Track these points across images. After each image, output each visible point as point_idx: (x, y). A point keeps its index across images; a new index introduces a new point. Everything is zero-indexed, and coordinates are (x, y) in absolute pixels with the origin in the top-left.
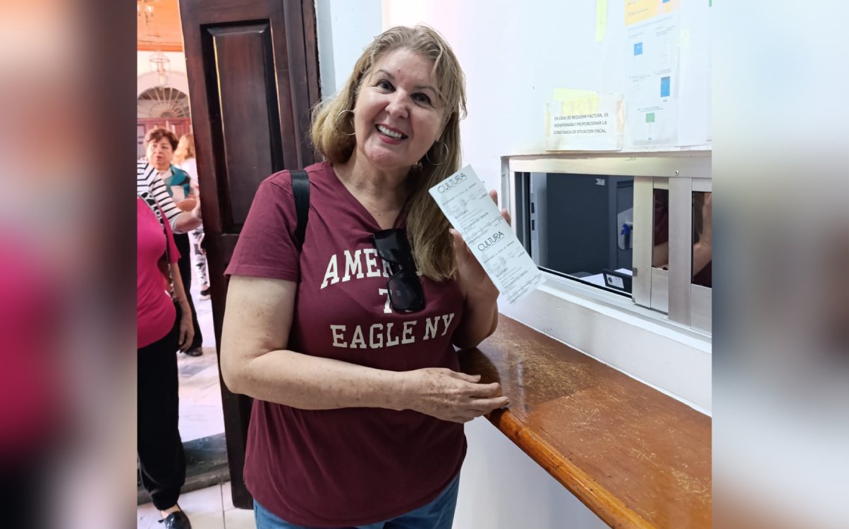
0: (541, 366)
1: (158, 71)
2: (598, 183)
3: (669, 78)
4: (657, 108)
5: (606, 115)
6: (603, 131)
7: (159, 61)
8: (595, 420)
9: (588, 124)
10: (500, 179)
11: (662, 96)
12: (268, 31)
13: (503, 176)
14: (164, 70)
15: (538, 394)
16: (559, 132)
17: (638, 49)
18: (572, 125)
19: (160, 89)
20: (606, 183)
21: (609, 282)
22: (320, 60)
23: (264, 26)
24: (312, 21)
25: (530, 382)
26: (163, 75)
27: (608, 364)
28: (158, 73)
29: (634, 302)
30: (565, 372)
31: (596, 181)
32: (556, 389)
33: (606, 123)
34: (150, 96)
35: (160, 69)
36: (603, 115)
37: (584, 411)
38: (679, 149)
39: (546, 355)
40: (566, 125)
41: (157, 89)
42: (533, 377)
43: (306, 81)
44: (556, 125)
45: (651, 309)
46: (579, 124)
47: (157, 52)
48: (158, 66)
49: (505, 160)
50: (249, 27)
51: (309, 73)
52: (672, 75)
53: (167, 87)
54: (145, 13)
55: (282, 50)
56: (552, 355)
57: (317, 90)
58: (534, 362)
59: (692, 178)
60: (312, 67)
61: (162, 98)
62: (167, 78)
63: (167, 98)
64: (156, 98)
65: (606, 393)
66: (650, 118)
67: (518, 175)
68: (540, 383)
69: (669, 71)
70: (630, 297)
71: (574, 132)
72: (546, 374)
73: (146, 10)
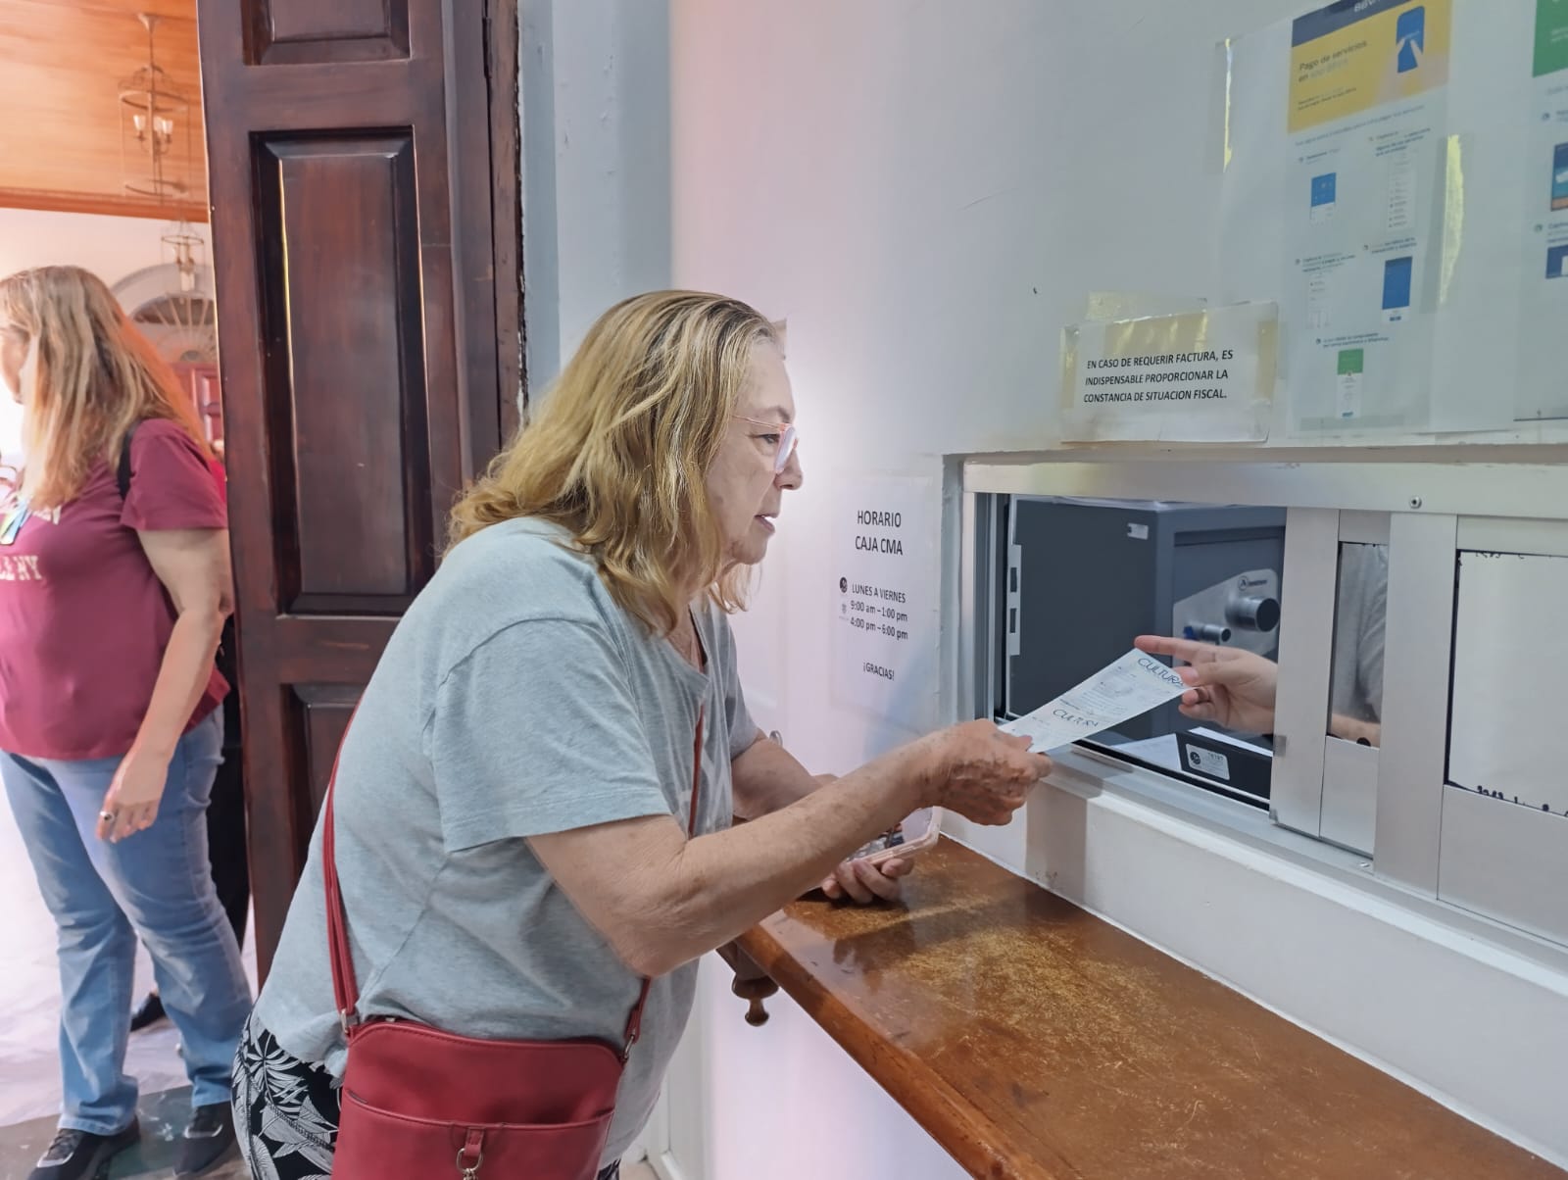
0: (1039, 971)
1: (179, 262)
2: (1133, 535)
3: (1408, 260)
4: (1373, 337)
5: (1228, 354)
6: (1217, 394)
7: (182, 240)
8: (1198, 1136)
9: (1176, 376)
10: (940, 508)
11: (1385, 306)
12: (407, 152)
13: (947, 501)
14: (191, 261)
15: (1040, 1053)
16: (1097, 398)
17: (1323, 190)
18: (1134, 380)
19: (182, 302)
20: (1152, 532)
21: (1191, 763)
22: (524, 233)
23: (400, 144)
24: (512, 143)
25: (1017, 1016)
26: (188, 271)
27: (1202, 970)
28: (177, 266)
29: (1276, 819)
30: (1104, 991)
31: (1130, 530)
32: (1085, 1039)
33: (1225, 374)
34: (159, 315)
35: (183, 259)
36: (1218, 355)
37: (1166, 1108)
38: (1431, 441)
39: (1050, 942)
40: (1117, 380)
41: (175, 300)
42: (1022, 1002)
43: (491, 277)
44: (1091, 382)
45: (1320, 840)
46: (1153, 378)
47: (178, 223)
48: (179, 252)
49: (955, 465)
50: (363, 145)
51: (499, 261)
52: (1418, 254)
53: (198, 296)
54: (154, 133)
55: (439, 199)
56: (1062, 942)
57: (515, 296)
58: (1021, 960)
59: (1458, 516)
60: (507, 248)
61: (184, 322)
62: (197, 278)
63: (196, 323)
64: (172, 322)
65: (1214, 1053)
66: (1351, 362)
67: (982, 499)
68: (1041, 1020)
69: (1409, 242)
70: (1266, 807)
71: (1139, 397)
72: (1054, 996)
73: (156, 129)
